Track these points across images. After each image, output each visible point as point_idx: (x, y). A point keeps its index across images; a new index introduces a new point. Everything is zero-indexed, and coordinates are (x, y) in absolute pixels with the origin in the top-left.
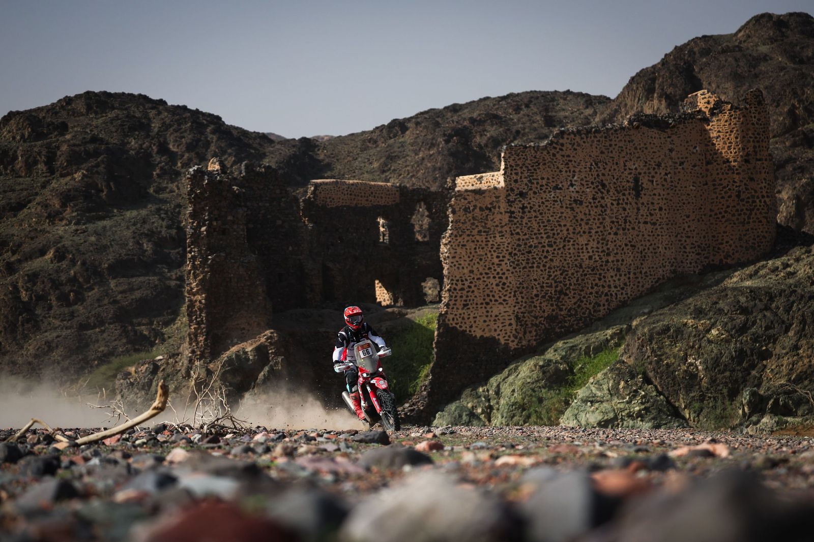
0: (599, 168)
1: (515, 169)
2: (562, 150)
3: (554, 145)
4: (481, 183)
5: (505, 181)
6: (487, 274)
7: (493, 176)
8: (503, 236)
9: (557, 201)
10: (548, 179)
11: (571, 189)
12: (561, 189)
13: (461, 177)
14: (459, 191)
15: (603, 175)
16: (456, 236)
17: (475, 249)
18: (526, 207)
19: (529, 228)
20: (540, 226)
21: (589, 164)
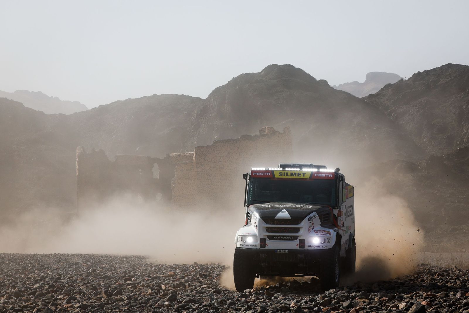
0: (230, 155)
1: (200, 155)
2: (216, 148)
3: (214, 147)
4: (180, 157)
5: (196, 160)
6: (188, 194)
7: (185, 154)
8: (195, 180)
9: (214, 167)
10: (211, 159)
11: (220, 163)
12: (216, 163)
13: (172, 154)
14: (179, 163)
15: (231, 158)
16: (177, 180)
17: (184, 185)
18: (203, 170)
19: (204, 178)
20: (208, 177)
21: (226, 154)
